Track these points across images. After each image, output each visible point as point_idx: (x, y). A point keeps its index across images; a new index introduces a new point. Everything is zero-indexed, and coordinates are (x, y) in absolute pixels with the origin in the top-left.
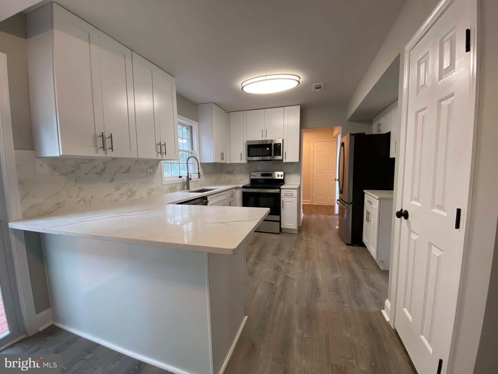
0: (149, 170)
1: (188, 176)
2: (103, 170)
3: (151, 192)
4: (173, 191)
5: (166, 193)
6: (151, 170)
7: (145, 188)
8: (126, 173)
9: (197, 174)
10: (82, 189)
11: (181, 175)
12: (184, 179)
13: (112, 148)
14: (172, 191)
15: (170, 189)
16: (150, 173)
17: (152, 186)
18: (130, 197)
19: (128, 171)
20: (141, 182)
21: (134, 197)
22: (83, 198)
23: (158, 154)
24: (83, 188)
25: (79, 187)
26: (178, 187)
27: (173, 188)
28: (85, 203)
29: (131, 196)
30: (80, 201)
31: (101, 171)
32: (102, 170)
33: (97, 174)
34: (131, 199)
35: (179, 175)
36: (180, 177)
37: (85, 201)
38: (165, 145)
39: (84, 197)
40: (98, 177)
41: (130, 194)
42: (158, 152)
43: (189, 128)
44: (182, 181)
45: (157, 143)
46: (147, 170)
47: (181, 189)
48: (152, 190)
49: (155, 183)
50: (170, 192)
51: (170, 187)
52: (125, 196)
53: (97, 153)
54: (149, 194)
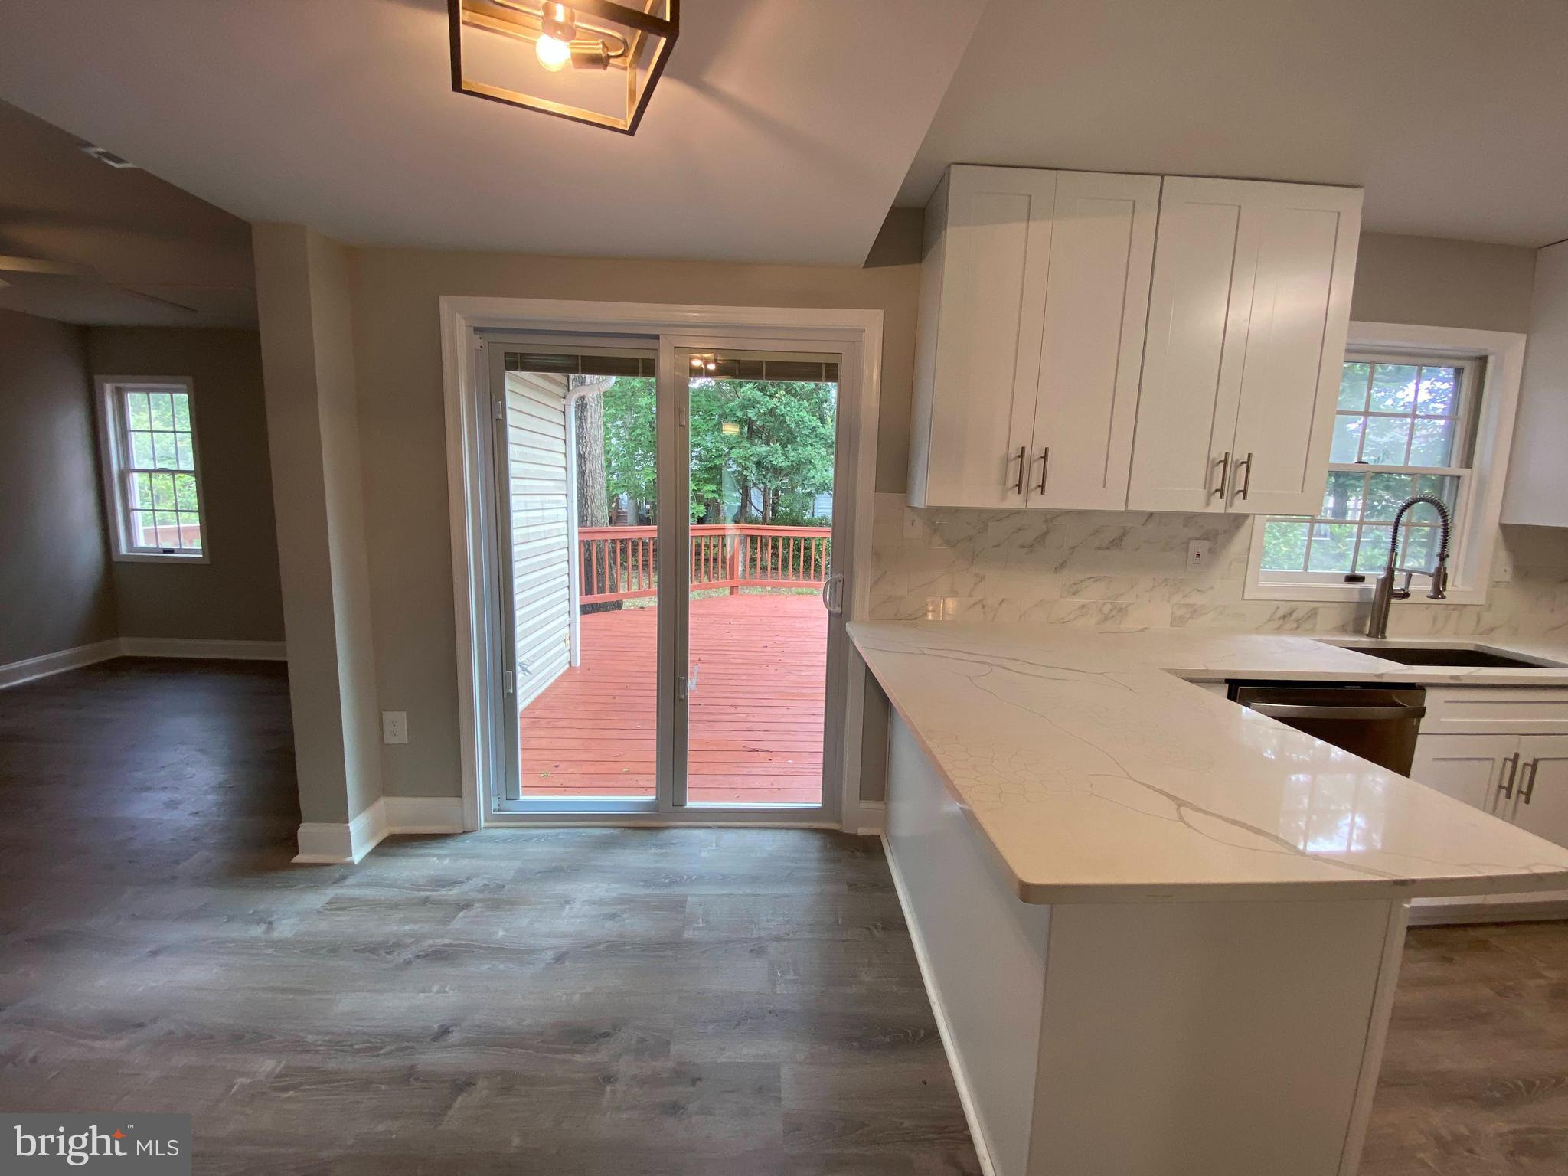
0: (1193, 544)
1: (1389, 579)
2: (1041, 539)
3: (1188, 616)
4: (1292, 629)
5: (1258, 630)
6: (1206, 544)
7: (1168, 601)
8: (1108, 548)
9: (1431, 575)
10: (982, 578)
11: (1359, 572)
12: (1368, 590)
13: (1042, 486)
14: (1288, 626)
15: (1280, 619)
16: (1198, 556)
17: (1196, 599)
18: (1107, 618)
19: (1117, 543)
20: (1154, 579)
21: (1121, 622)
22: (981, 601)
23: (1210, 495)
24: (984, 576)
25: (976, 575)
26: (1329, 618)
27: (1295, 615)
28: (984, 613)
29: (1113, 617)
30: (974, 605)
31: (1035, 540)
32: (1037, 538)
33: (1022, 547)
34: (1109, 626)
35: (1348, 572)
36: (1352, 579)
37: (984, 607)
38: (1248, 463)
39: (983, 599)
40: (1027, 554)
41: (1111, 610)
42: (1214, 489)
43: (1469, 369)
44: (1356, 598)
45: (1214, 459)
46: (1189, 543)
47: (1343, 626)
48: (1195, 611)
49: (1212, 588)
50: (1279, 630)
51: (1280, 613)
52: (1093, 614)
53: (1004, 498)
54: (1177, 621)
